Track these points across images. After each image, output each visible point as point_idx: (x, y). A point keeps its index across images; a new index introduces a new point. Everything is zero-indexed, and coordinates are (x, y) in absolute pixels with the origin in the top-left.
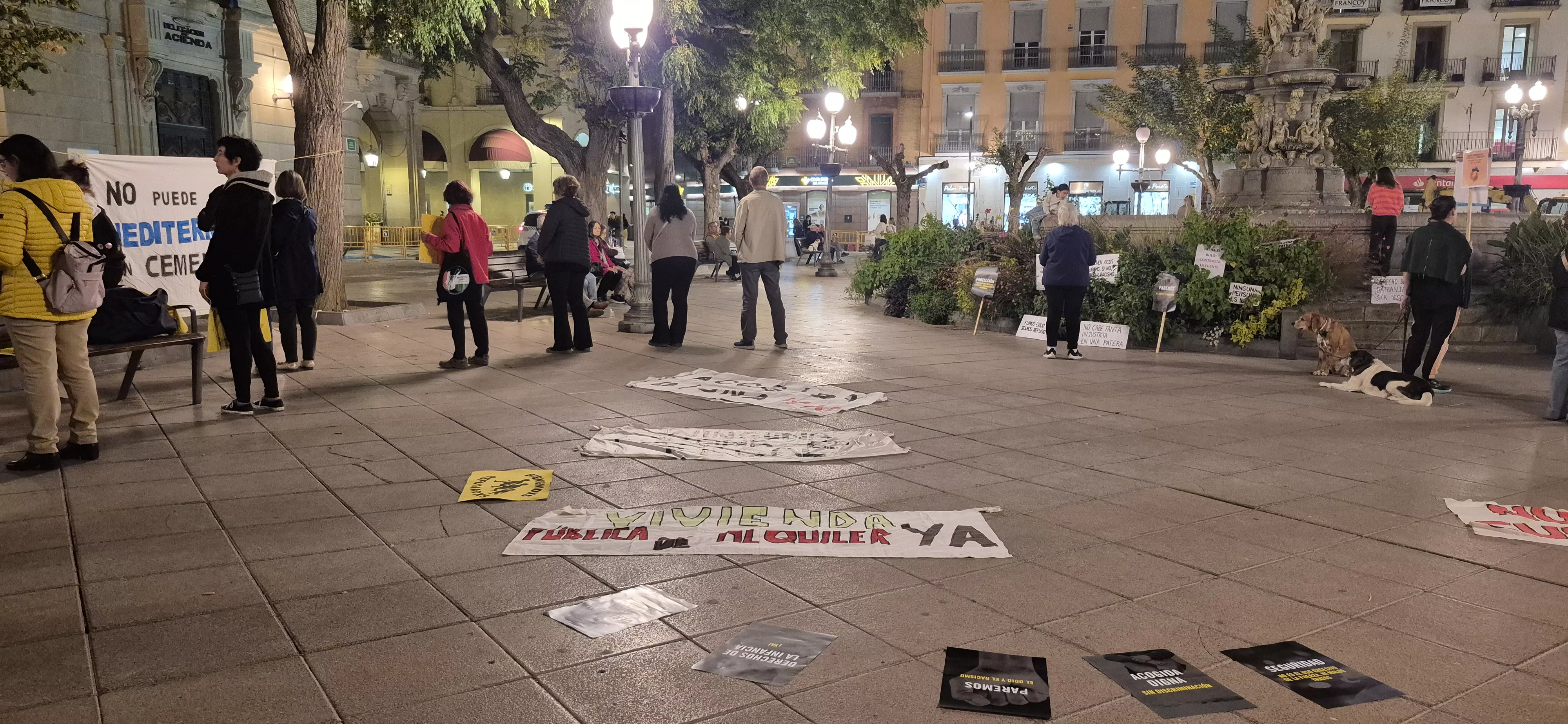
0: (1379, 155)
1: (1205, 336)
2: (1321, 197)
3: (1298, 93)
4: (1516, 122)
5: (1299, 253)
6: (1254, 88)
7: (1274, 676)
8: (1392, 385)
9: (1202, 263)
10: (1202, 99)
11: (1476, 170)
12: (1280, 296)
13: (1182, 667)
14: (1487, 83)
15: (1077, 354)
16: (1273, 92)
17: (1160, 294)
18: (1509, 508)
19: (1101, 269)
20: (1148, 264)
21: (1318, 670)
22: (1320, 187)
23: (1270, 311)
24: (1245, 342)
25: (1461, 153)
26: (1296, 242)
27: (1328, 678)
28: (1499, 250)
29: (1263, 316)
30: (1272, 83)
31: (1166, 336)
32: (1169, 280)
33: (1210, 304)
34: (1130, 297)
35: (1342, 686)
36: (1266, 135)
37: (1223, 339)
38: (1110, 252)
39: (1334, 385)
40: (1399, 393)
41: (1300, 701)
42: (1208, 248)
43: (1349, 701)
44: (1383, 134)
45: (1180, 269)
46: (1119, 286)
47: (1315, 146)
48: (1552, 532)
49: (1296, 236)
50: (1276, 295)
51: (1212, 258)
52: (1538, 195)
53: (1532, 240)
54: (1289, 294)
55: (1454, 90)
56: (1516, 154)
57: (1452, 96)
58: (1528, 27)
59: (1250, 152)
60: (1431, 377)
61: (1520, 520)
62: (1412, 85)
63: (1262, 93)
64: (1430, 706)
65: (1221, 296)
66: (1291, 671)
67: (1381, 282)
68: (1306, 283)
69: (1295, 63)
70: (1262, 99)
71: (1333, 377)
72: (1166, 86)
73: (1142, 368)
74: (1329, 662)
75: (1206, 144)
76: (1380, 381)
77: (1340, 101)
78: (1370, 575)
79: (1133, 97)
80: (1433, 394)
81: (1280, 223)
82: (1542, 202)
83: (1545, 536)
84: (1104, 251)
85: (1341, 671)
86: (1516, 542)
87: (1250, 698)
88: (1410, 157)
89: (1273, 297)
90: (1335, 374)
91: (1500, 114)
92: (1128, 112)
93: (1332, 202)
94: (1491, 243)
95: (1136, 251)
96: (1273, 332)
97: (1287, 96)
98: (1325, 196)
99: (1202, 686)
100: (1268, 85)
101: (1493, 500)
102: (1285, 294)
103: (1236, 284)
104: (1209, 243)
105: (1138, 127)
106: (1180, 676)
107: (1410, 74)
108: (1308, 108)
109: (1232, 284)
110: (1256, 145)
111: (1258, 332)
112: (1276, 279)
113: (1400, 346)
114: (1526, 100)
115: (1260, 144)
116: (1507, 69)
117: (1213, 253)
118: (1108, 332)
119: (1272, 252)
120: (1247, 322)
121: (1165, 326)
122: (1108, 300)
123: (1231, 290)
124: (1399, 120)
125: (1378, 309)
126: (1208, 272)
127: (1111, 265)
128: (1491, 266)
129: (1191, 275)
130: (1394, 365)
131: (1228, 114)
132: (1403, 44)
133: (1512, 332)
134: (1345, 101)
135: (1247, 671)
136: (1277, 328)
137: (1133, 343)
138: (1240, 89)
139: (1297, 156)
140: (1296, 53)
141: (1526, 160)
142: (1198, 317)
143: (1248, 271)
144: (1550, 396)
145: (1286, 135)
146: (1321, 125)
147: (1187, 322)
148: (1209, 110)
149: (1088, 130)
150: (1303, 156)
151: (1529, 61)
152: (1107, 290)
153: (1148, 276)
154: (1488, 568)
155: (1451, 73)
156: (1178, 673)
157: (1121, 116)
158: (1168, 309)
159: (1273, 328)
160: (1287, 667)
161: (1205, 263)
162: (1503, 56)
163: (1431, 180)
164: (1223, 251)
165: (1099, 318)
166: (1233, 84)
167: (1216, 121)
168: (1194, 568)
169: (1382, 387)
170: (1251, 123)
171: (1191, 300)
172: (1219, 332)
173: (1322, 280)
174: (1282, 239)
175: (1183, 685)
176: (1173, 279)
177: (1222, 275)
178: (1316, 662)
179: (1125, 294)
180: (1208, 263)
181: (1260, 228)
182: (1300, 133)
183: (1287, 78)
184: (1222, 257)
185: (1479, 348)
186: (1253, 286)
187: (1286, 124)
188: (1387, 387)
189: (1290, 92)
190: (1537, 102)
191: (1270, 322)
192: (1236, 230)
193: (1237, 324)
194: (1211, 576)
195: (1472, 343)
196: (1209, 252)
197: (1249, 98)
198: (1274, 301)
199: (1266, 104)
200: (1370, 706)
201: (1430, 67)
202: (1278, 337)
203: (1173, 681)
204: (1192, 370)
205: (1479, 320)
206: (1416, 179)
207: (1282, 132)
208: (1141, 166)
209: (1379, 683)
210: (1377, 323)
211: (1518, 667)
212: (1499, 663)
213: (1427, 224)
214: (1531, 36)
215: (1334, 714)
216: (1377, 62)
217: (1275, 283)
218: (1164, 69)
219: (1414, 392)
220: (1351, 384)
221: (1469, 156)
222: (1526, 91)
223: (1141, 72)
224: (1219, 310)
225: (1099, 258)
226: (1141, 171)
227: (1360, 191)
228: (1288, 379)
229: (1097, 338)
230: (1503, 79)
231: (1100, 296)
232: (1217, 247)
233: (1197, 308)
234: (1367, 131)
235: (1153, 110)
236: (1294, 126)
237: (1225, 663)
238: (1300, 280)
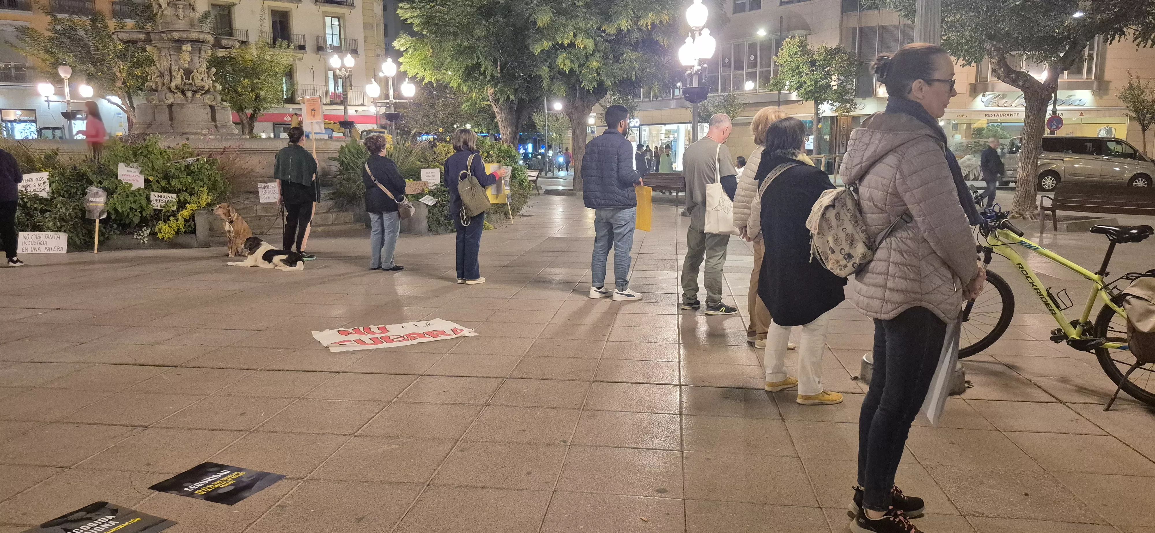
0: (257, 97)
1: (135, 236)
2: (216, 126)
3: (187, 47)
4: (340, 81)
5: (201, 168)
6: (151, 41)
7: (191, 494)
8: (277, 259)
9: (125, 178)
10: (115, 47)
11: (313, 110)
12: (192, 201)
13: (114, 511)
14: (320, 52)
15: (17, 261)
16: (167, 45)
17: (91, 204)
18: (350, 330)
19: (33, 186)
20: (77, 180)
21: (225, 478)
22: (214, 119)
23: (185, 213)
24: (169, 238)
25: (303, 98)
26: (197, 160)
27: (232, 482)
28: (337, 163)
29: (180, 217)
30: (165, 38)
31: (102, 238)
32: (97, 193)
33: (136, 210)
34: (64, 209)
35: (242, 485)
36: (167, 78)
37: (151, 237)
38: (39, 170)
39: (237, 263)
40: (281, 264)
41: (211, 506)
42: (128, 166)
43: (248, 494)
44: (257, 83)
45: (106, 183)
46: (51, 200)
47: (206, 88)
48: (375, 341)
49: (198, 155)
50: (188, 200)
51: (133, 174)
52: (360, 127)
53: (354, 157)
54: (198, 199)
55: (300, 55)
56: (343, 101)
57: (300, 60)
58: (339, 18)
59: (157, 91)
60: (302, 250)
61: (357, 337)
62: (272, 49)
63: (159, 45)
64: (302, 479)
65: (144, 203)
66: (205, 485)
67: (264, 187)
68: (210, 190)
69: (181, 24)
70: (160, 50)
71: (238, 258)
72: (82, 33)
73: (81, 267)
74: (233, 469)
75: (124, 83)
76: (268, 256)
77: (224, 57)
78: (263, 397)
79: (51, 39)
80: (304, 262)
81: (184, 146)
82: (362, 132)
83: (371, 344)
84: (33, 169)
85: (242, 474)
86: (354, 352)
87: (172, 518)
88: (278, 100)
89: (186, 202)
90: (239, 255)
91: (331, 74)
92: (47, 51)
93: (225, 131)
94: (331, 159)
95: (64, 169)
96: (190, 229)
97: (179, 50)
98: (219, 125)
99: (132, 521)
100: (162, 39)
101: (342, 327)
102: (195, 199)
103: (155, 193)
104: (128, 161)
105: (60, 64)
106: (113, 520)
107: (270, 41)
108: (196, 59)
109: (152, 194)
110: (160, 85)
111: (178, 229)
112: (187, 188)
113: (281, 231)
114: (343, 66)
115: (164, 85)
116: (330, 45)
117: (132, 170)
118: (48, 240)
119: (180, 168)
120: (168, 222)
121: (100, 230)
122: (43, 212)
123: (152, 198)
124: (267, 74)
125: (264, 206)
126: (131, 185)
127: (42, 182)
128: (333, 174)
129: (116, 188)
130: (276, 245)
131: (138, 60)
132: (262, 19)
133: (350, 216)
134: (228, 57)
135: (171, 498)
136: (192, 225)
137: (72, 246)
138: (140, 40)
139: (193, 95)
140: (181, 17)
141: (350, 105)
142: (127, 221)
143: (163, 183)
144: (371, 254)
145: (182, 78)
146: (208, 73)
147: (119, 225)
148: (123, 56)
149: (13, 64)
150: (198, 95)
151: (343, 40)
152: (41, 203)
153: (78, 190)
154: (339, 373)
155: (297, 43)
156: (110, 517)
157: (42, 55)
158: (100, 216)
159: (190, 226)
160: (201, 484)
161: (127, 178)
162: (327, 36)
163: (295, 116)
164: (141, 168)
165: (37, 228)
166: (134, 36)
167: (129, 64)
168: (126, 426)
169: (270, 261)
170: (153, 68)
171: (119, 208)
172: (146, 232)
173: (220, 188)
174: (187, 157)
175: (116, 525)
176: (101, 192)
177: (143, 187)
178: (224, 472)
179: (59, 206)
180: (130, 178)
181: (168, 150)
182: (193, 79)
183: (176, 36)
184: (141, 173)
185: (334, 228)
186: (169, 195)
187: (182, 71)
188: (273, 260)
189: (181, 46)
190: (350, 68)
191: (186, 220)
192: (148, 151)
193: (161, 224)
194: (141, 429)
195: (328, 225)
196: (128, 169)
197: (149, 48)
198: (187, 205)
199: (163, 54)
200: (262, 493)
201: (283, 38)
202: (194, 232)
203: (106, 526)
204: (125, 264)
205: (330, 209)
206: (285, 115)
207: (179, 76)
208: (68, 98)
209: (269, 473)
210: (266, 216)
211: (356, 434)
212: (345, 435)
213: (287, 146)
214: (342, 25)
215: (237, 508)
216: (247, 31)
217: (186, 191)
218: (76, 18)
219: (291, 261)
220: (249, 261)
221: (309, 100)
222: (342, 60)
223: (55, 19)
224: (144, 214)
225: (25, 177)
226: (68, 103)
227: (248, 122)
228: (204, 263)
229: (37, 246)
230: (330, 51)
231: (36, 209)
232: (135, 165)
233: (125, 214)
234: (246, 80)
235: (72, 52)
236: (188, 73)
237: (152, 496)
238: (205, 188)
